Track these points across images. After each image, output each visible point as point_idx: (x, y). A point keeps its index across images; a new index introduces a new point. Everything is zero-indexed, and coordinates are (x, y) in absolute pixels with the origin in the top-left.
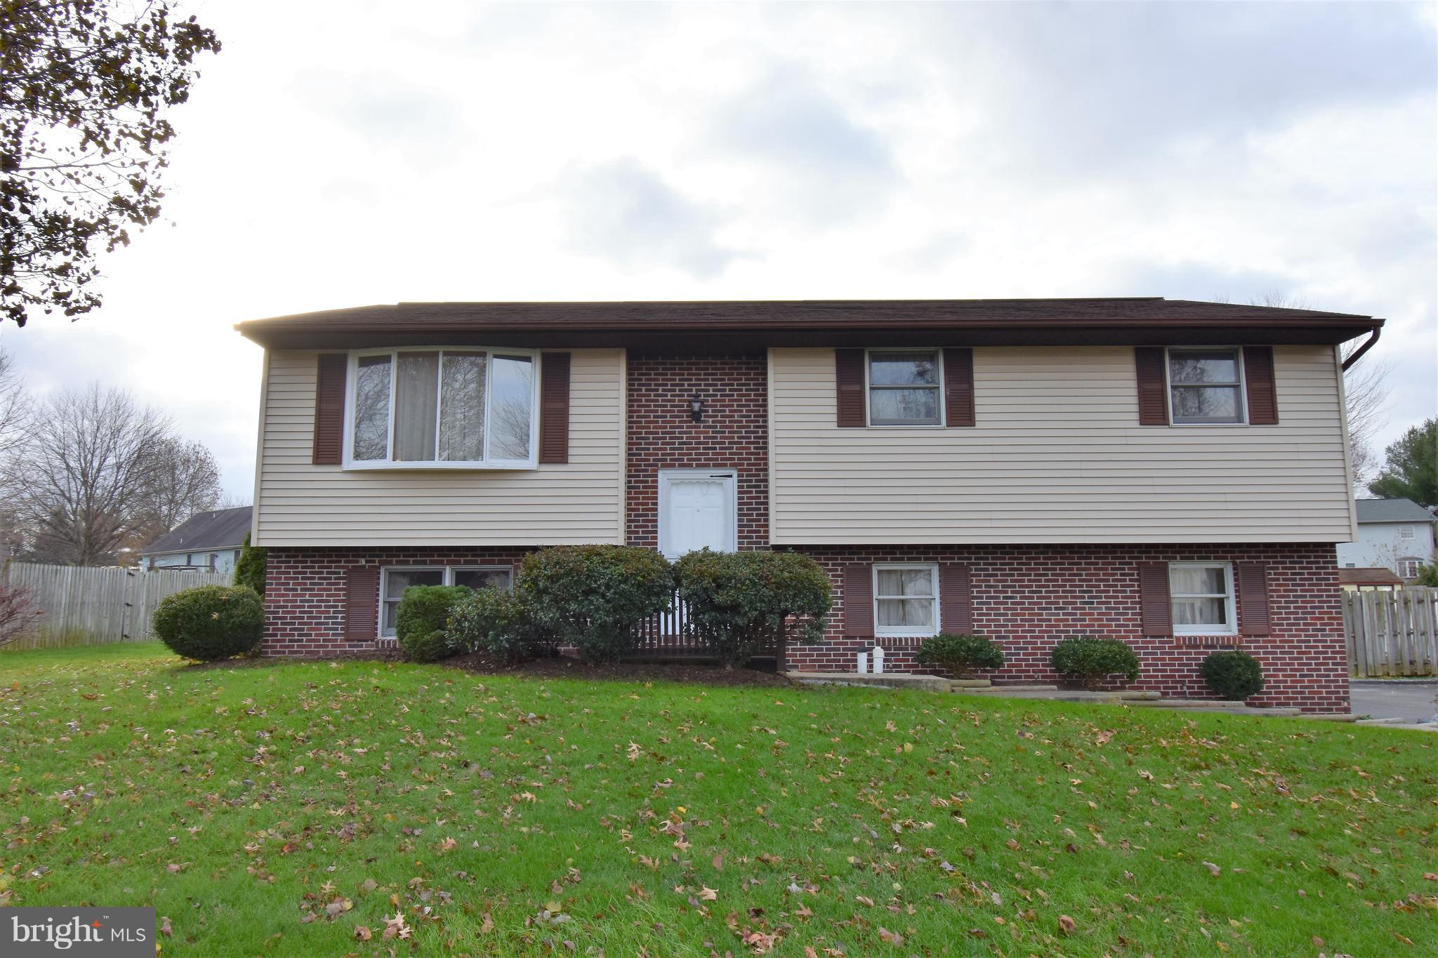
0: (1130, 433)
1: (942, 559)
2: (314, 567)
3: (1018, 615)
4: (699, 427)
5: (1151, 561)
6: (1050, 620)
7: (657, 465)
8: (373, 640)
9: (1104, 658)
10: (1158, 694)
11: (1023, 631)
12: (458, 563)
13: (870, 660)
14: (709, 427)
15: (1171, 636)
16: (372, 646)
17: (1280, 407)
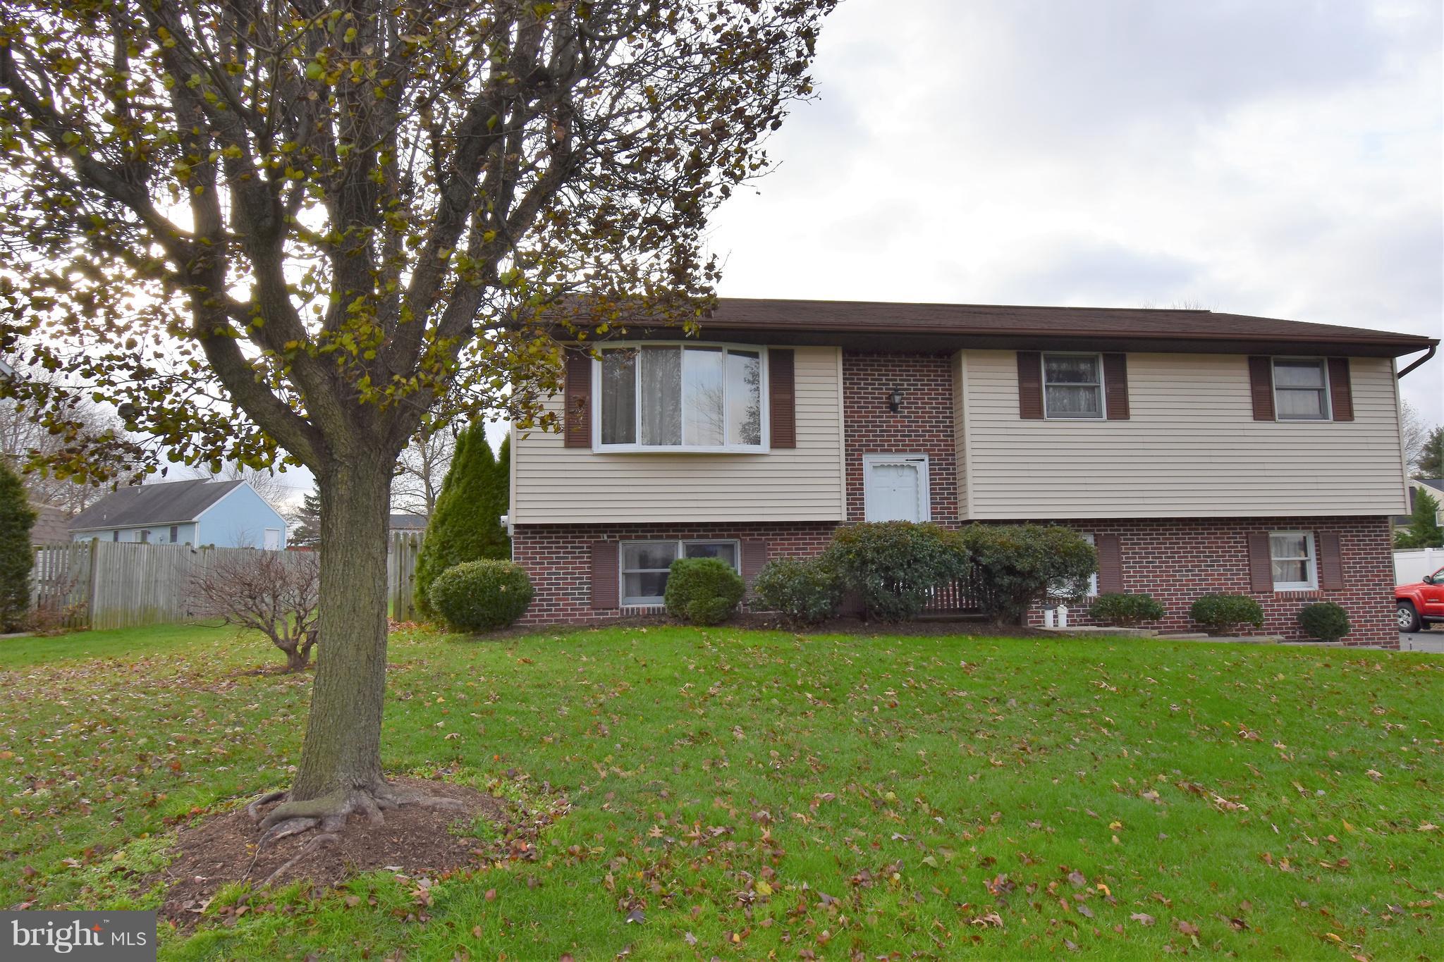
0: (1246, 426)
1: (1098, 530)
2: (559, 543)
3: (1157, 576)
4: (896, 417)
5: (1256, 531)
7: (862, 450)
8: (617, 609)
11: (1162, 590)
12: (692, 537)
13: (1056, 616)
14: (905, 417)
15: (1272, 592)
16: (617, 614)
17: (1355, 407)
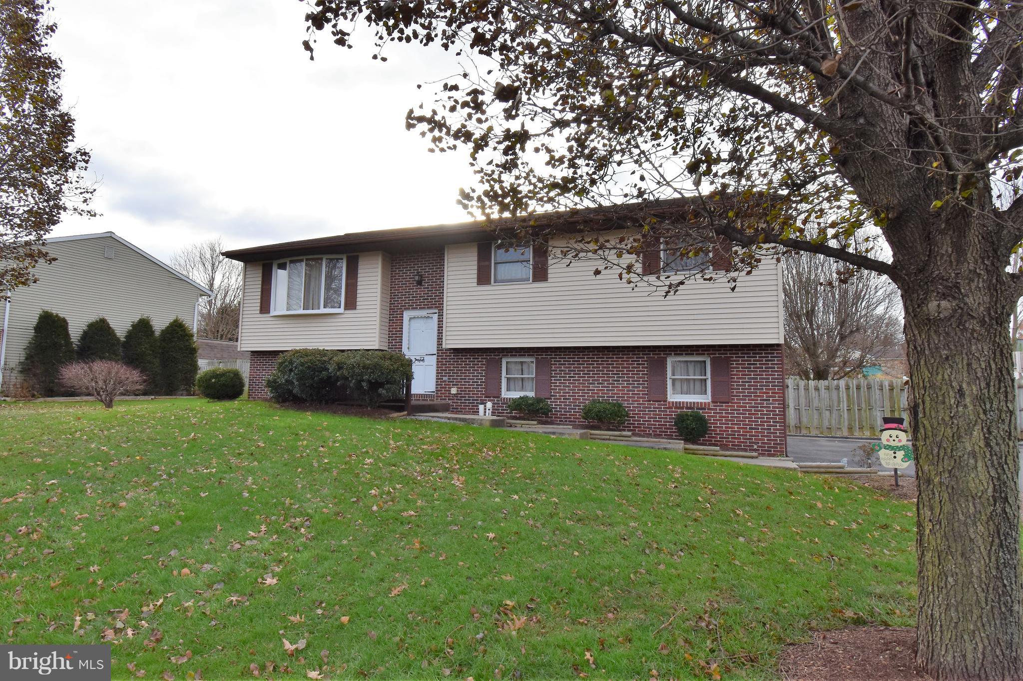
1: (537, 355)
3: (576, 387)
4: (421, 289)
5: (656, 356)
6: (594, 390)
7: (405, 309)
9: (599, 412)
10: (630, 433)
14: (426, 288)
15: (666, 401)
